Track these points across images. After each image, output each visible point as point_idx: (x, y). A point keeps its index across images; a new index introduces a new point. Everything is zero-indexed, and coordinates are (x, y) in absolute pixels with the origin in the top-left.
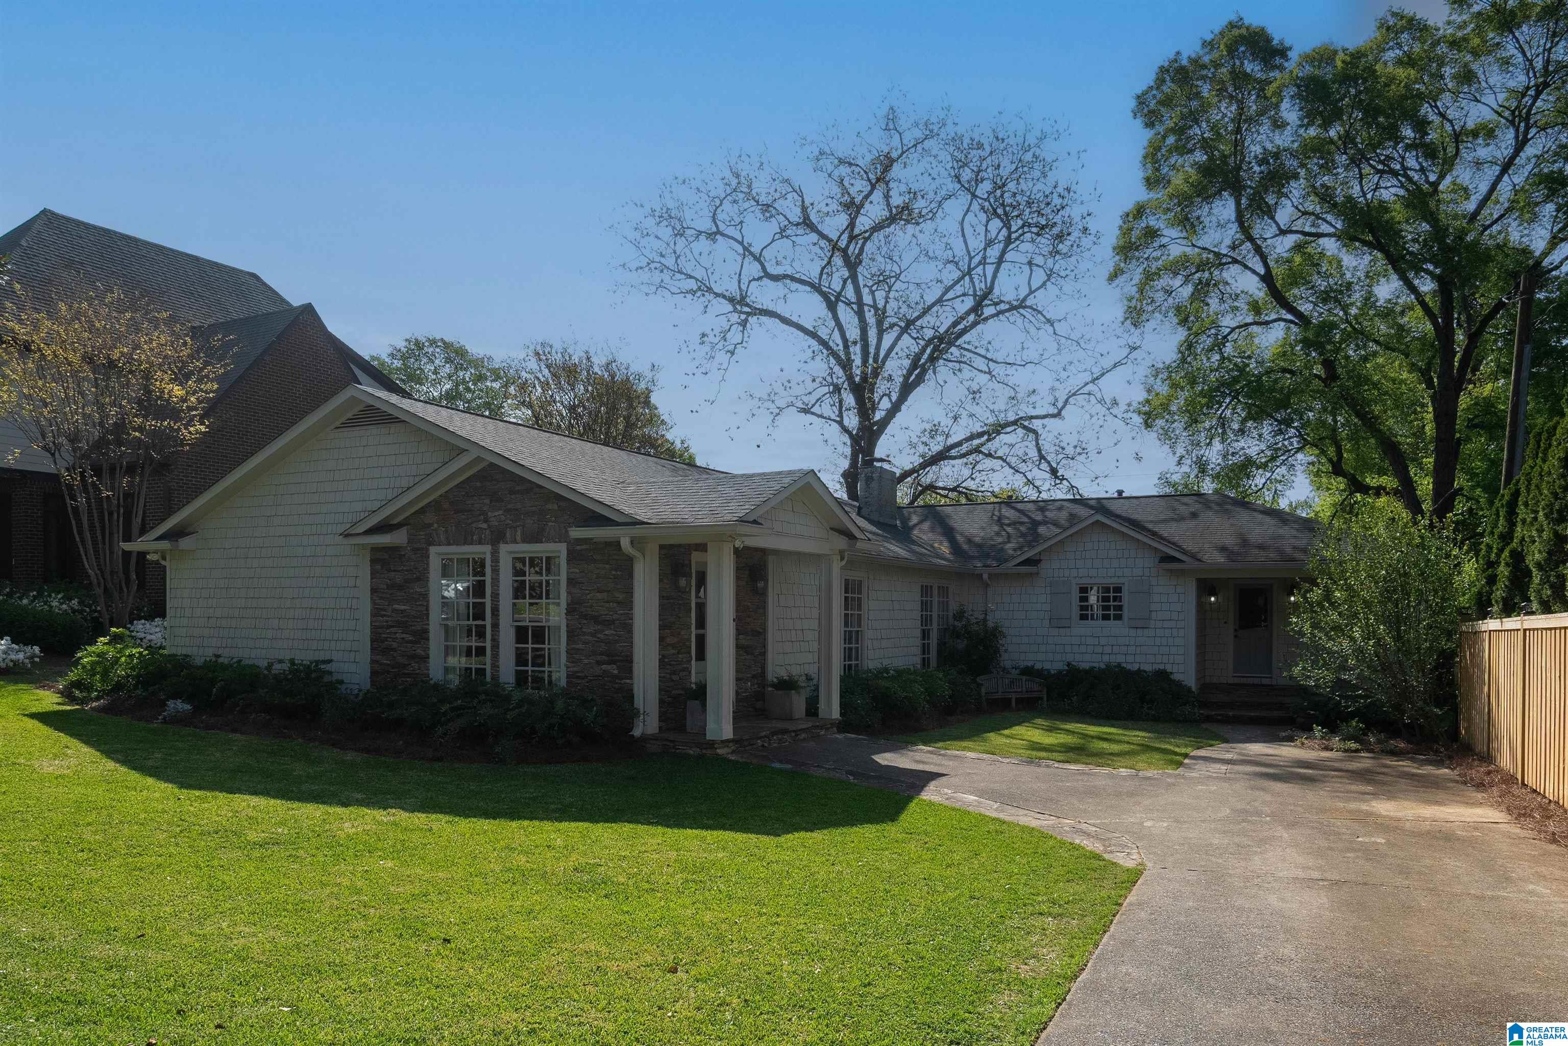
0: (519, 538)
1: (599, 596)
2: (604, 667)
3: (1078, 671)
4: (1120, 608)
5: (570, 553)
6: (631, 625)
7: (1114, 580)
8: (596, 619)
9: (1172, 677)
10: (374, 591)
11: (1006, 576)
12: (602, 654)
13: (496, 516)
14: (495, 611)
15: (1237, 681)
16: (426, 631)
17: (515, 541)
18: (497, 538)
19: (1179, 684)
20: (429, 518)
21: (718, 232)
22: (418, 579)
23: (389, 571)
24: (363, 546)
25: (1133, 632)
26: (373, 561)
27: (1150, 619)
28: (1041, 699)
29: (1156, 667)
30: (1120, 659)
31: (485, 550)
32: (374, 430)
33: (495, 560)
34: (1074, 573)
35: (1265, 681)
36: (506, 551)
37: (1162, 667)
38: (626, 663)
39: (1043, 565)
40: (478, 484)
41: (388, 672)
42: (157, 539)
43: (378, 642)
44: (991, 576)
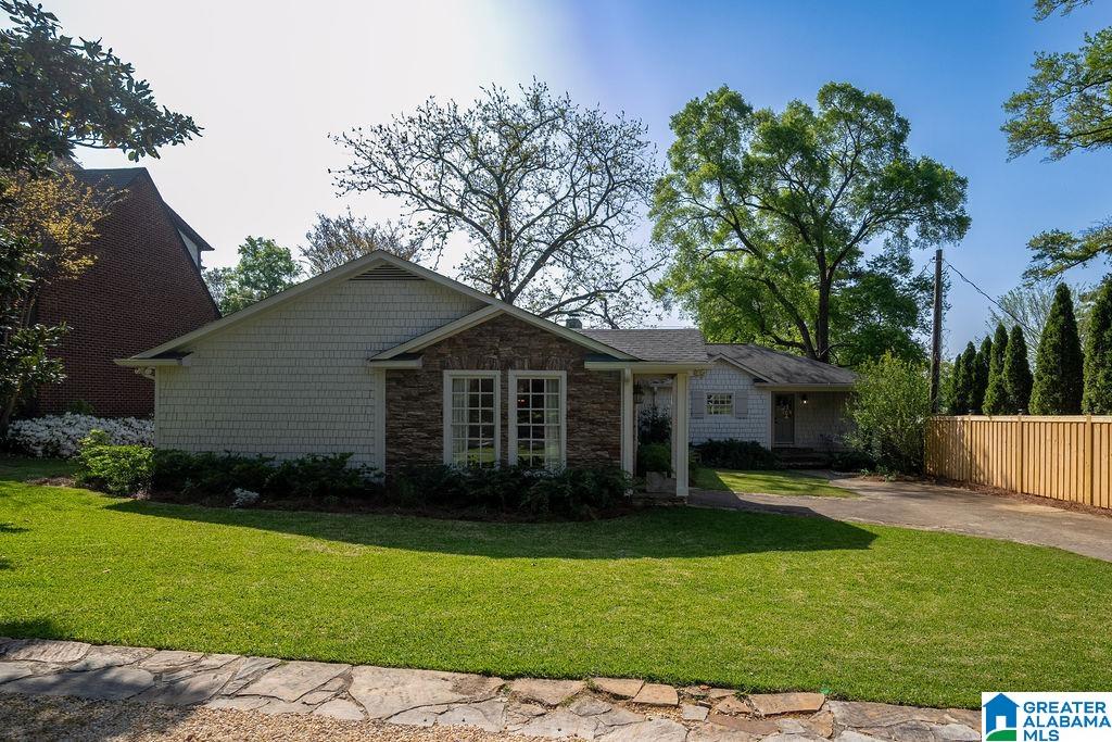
0: (526, 366)
1: (595, 406)
2: (598, 453)
4: (730, 407)
5: (569, 378)
6: (619, 425)
7: (727, 392)
8: (592, 422)
9: (759, 445)
10: (389, 401)
12: (595, 444)
13: (506, 351)
14: (504, 416)
15: (777, 446)
16: (442, 430)
17: (523, 369)
18: (507, 365)
19: (762, 448)
20: (445, 350)
22: (434, 393)
23: (405, 386)
24: (379, 369)
25: (737, 420)
26: (388, 380)
27: (747, 413)
29: (751, 439)
30: (731, 436)
31: (496, 374)
32: (390, 284)
33: (505, 380)
34: (705, 389)
35: (791, 446)
36: (514, 376)
37: (753, 439)
38: (616, 450)
40: (490, 328)
41: (404, 460)
42: (153, 358)
43: (392, 438)
44: (658, 388)
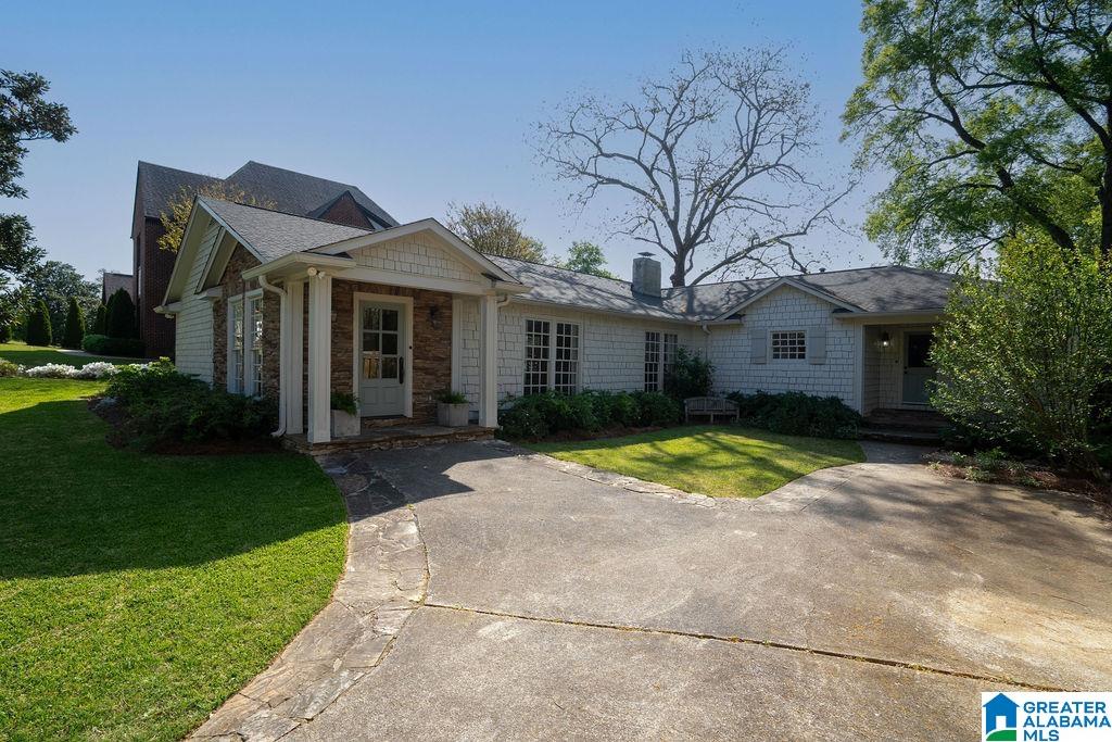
3: (766, 396)
4: (803, 349)
7: (799, 328)
9: (843, 402)
11: (720, 327)
15: (905, 407)
19: (847, 409)
20: (228, 278)
21: (574, 132)
25: (812, 368)
27: (826, 357)
28: (735, 416)
29: (830, 395)
30: (802, 388)
31: (242, 298)
34: (769, 324)
36: (248, 298)
37: (834, 395)
39: (747, 318)
44: (709, 327)
